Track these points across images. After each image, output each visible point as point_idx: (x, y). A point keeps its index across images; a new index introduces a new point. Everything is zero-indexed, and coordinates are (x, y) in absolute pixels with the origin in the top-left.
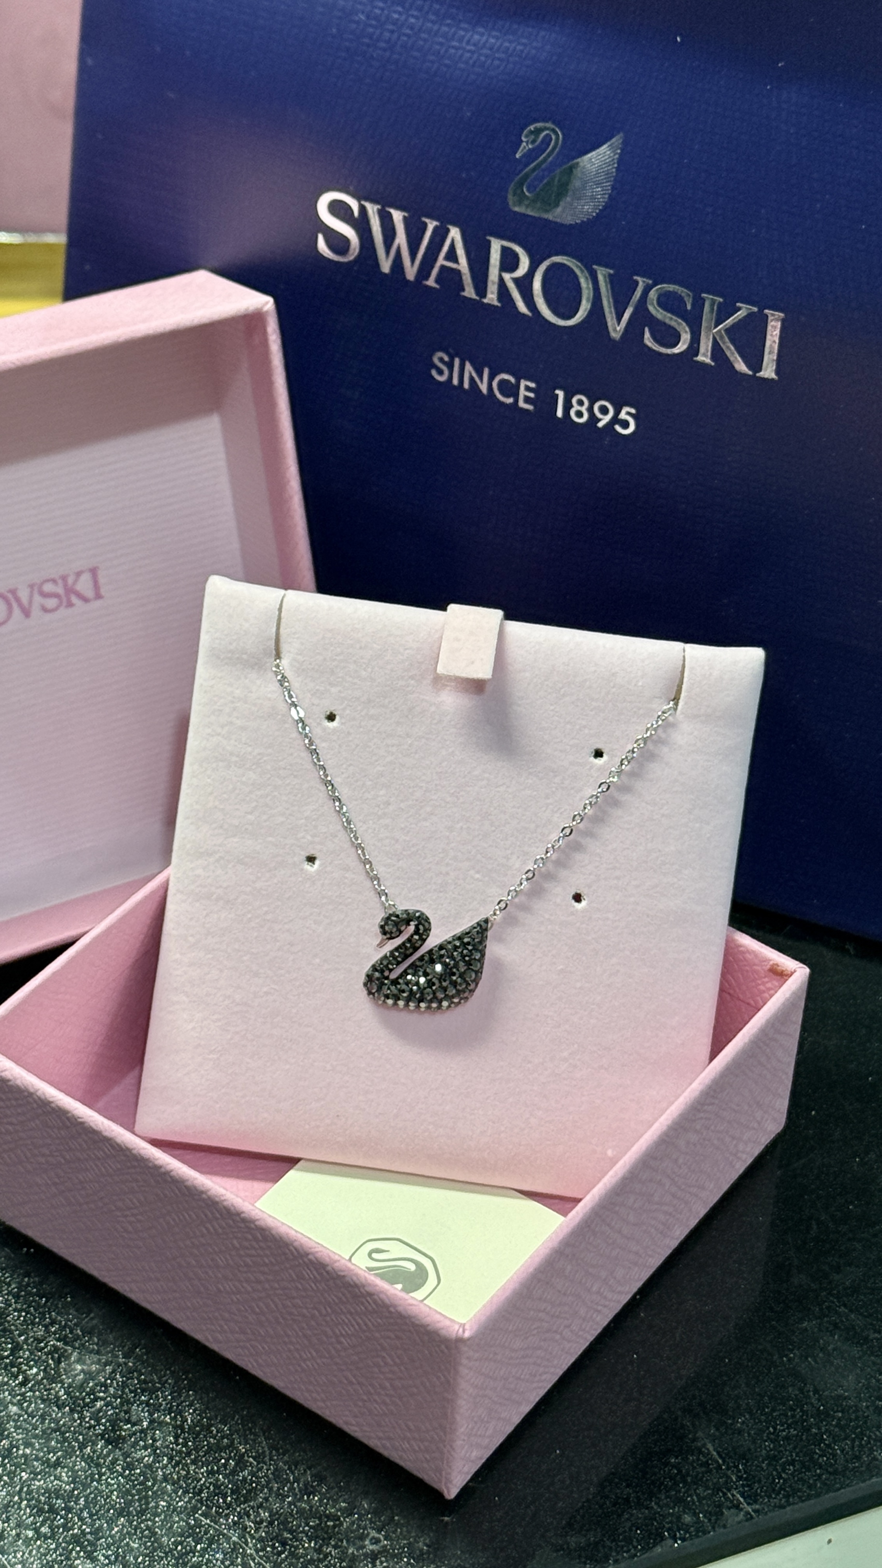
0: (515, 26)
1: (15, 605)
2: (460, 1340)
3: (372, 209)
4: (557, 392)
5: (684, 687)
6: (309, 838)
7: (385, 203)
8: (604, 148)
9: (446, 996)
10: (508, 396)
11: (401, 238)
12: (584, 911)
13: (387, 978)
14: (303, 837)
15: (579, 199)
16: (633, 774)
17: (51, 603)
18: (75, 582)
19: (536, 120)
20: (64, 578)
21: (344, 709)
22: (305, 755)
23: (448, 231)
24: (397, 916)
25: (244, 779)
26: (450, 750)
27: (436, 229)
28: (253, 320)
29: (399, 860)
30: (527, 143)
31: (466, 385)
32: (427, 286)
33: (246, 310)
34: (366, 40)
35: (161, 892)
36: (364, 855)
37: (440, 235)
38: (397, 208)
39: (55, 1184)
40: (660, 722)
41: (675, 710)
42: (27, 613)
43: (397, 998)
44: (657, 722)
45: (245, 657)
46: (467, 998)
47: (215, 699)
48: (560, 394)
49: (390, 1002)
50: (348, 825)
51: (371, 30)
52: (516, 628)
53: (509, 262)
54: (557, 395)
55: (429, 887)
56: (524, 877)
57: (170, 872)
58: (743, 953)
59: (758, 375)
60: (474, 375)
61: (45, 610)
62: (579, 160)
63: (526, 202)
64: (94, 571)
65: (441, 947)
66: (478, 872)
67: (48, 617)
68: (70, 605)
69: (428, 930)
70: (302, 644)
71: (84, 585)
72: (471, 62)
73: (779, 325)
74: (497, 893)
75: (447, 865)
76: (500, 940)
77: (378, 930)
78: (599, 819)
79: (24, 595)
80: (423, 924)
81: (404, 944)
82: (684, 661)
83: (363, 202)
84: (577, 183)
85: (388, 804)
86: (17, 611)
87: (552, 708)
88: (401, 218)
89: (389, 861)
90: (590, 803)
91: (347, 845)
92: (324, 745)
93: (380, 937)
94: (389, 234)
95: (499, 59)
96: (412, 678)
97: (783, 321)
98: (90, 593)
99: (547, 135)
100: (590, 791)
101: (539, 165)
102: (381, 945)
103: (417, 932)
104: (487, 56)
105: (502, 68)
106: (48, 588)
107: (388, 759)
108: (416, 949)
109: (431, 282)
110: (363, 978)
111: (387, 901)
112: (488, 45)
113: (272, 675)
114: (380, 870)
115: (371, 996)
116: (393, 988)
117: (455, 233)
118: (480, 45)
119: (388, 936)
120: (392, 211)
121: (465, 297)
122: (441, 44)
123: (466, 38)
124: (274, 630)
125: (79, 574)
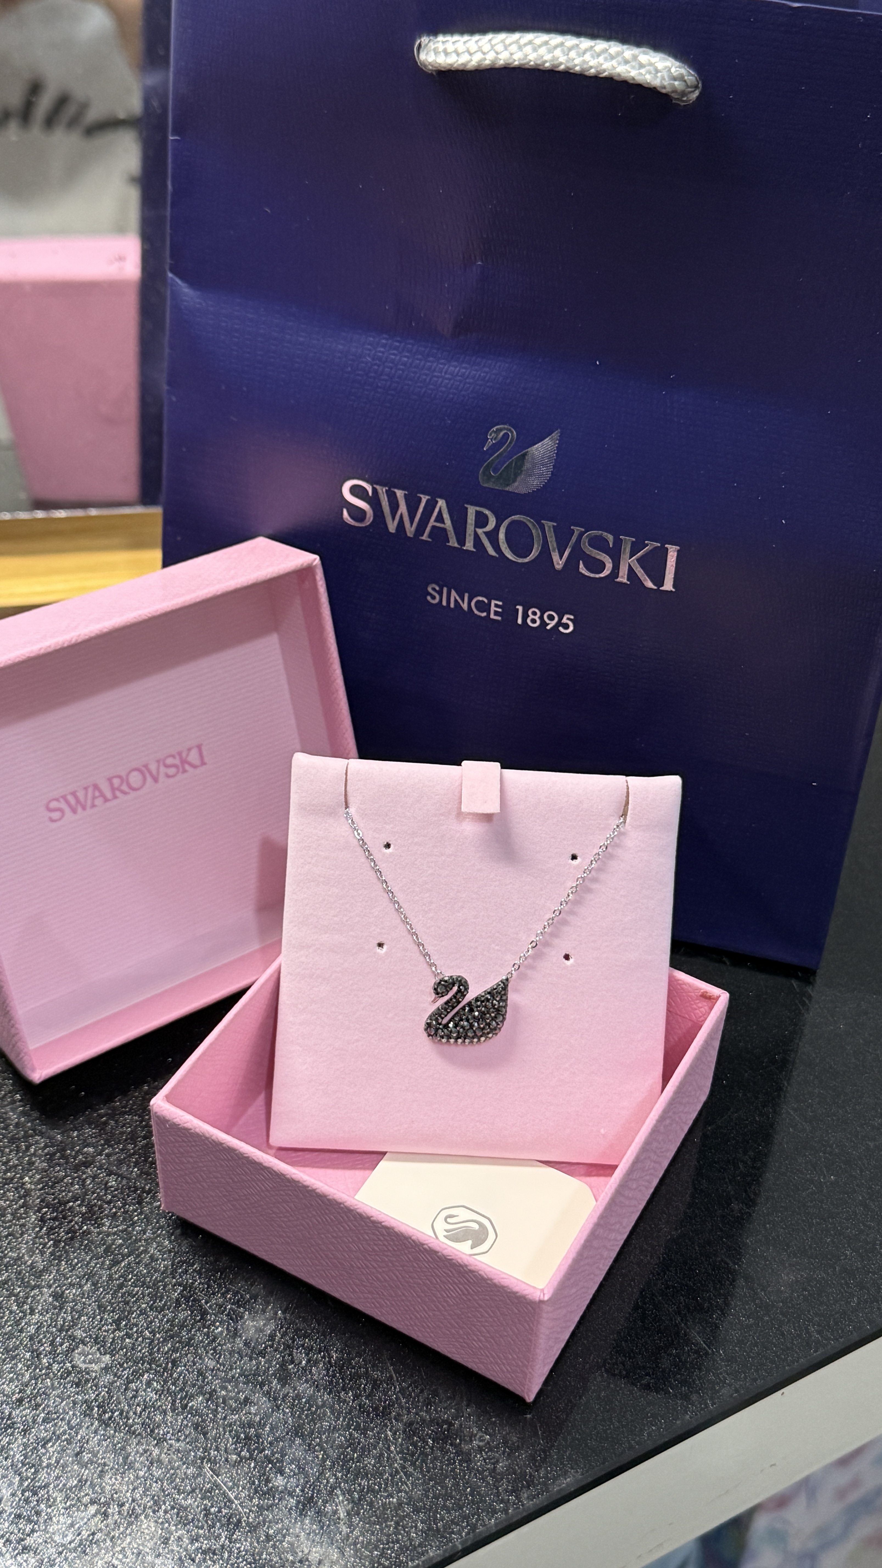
0: (479, 360)
1: (148, 775)
2: (541, 1302)
3: (382, 491)
4: (518, 607)
5: (630, 806)
6: (378, 930)
7: (391, 485)
8: (546, 441)
9: (483, 1033)
10: (482, 612)
11: (403, 509)
12: (572, 965)
13: (440, 1024)
14: (374, 930)
15: (530, 475)
16: (599, 870)
17: (172, 771)
18: (188, 755)
19: (498, 424)
20: (180, 754)
21: (396, 840)
22: (372, 873)
23: (437, 502)
24: (446, 981)
25: (330, 893)
26: (472, 862)
27: (428, 501)
28: (305, 572)
29: (442, 941)
30: (491, 439)
31: (452, 605)
32: (423, 540)
33: (302, 565)
34: (372, 375)
35: (276, 975)
36: (418, 940)
37: (431, 505)
38: (399, 488)
39: (225, 1196)
40: (616, 833)
41: (625, 822)
42: (156, 780)
43: (449, 1037)
44: (614, 832)
45: (324, 808)
46: (496, 1034)
47: (305, 838)
48: (520, 608)
49: (444, 1040)
50: (405, 921)
51: (376, 367)
52: (512, 775)
53: (481, 521)
54: (518, 609)
55: (464, 958)
56: (530, 946)
57: (281, 960)
58: (680, 985)
59: (661, 588)
60: (458, 598)
61: (168, 776)
62: (529, 449)
63: (493, 480)
64: (199, 747)
65: (477, 1000)
66: (498, 945)
67: (171, 780)
68: (185, 771)
69: (466, 989)
70: (364, 796)
71: (193, 757)
72: (449, 386)
73: (676, 554)
74: (512, 959)
75: (476, 941)
76: (516, 990)
77: (432, 991)
78: (578, 902)
79: (153, 767)
80: (462, 985)
81: (451, 999)
82: (628, 789)
83: (375, 486)
84: (527, 465)
85: (431, 903)
86: (149, 780)
87: (540, 828)
88: (403, 495)
89: (436, 942)
90: (572, 893)
91: (406, 933)
92: (384, 865)
93: (434, 996)
94: (394, 507)
95: (469, 383)
96: (442, 815)
97: (678, 551)
98: (197, 762)
99: (505, 433)
100: (570, 883)
101: (501, 454)
102: (434, 1001)
103: (459, 991)
104: (460, 381)
105: (471, 389)
106: (169, 761)
107: (430, 872)
108: (459, 1002)
109: (425, 537)
110: (423, 1025)
111: (436, 970)
112: (460, 374)
113: (343, 820)
114: (429, 949)
115: (431, 1037)
116: (446, 1031)
117: (441, 503)
118: (455, 374)
119: (440, 995)
120: (396, 491)
121: (450, 547)
122: (426, 375)
123: (444, 370)
124: (344, 789)
125: (189, 750)
